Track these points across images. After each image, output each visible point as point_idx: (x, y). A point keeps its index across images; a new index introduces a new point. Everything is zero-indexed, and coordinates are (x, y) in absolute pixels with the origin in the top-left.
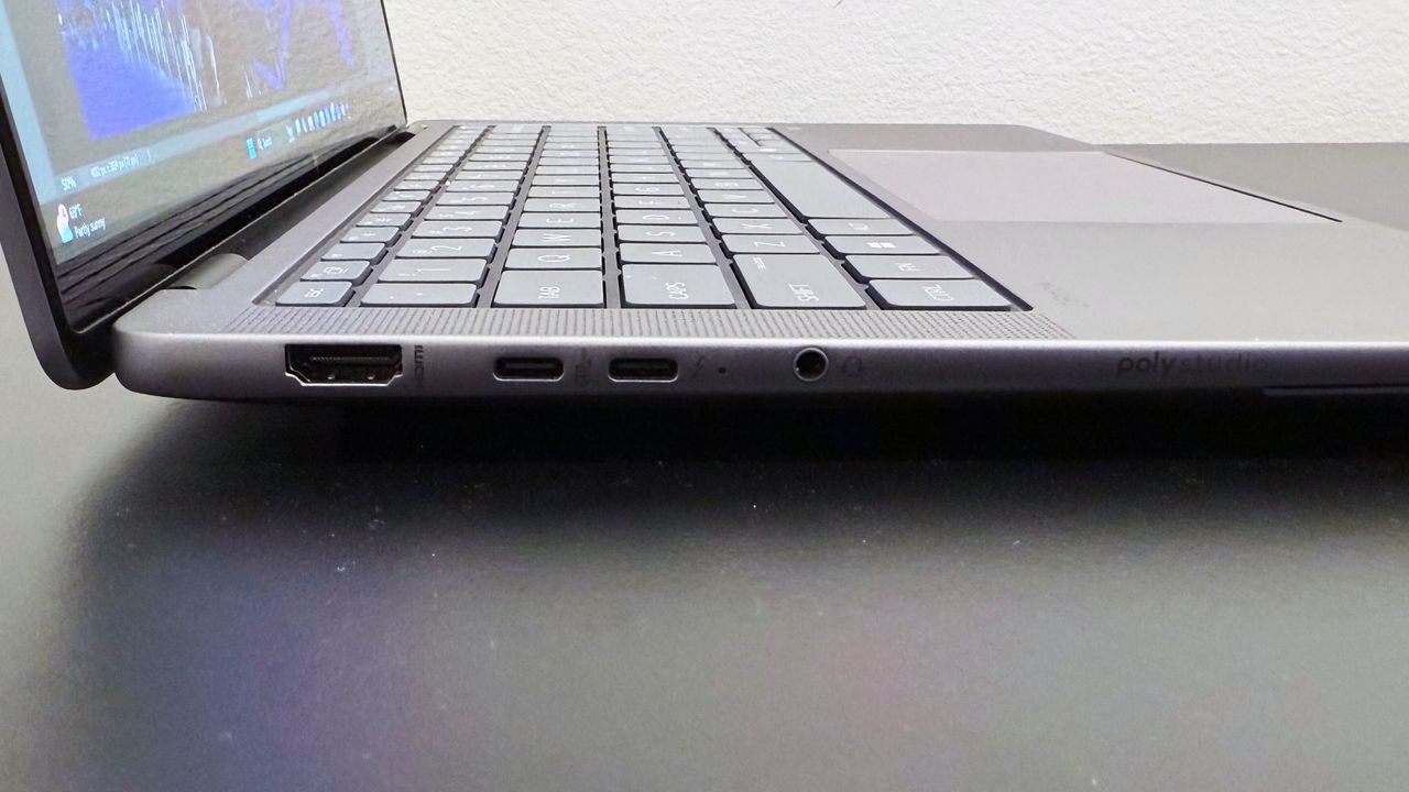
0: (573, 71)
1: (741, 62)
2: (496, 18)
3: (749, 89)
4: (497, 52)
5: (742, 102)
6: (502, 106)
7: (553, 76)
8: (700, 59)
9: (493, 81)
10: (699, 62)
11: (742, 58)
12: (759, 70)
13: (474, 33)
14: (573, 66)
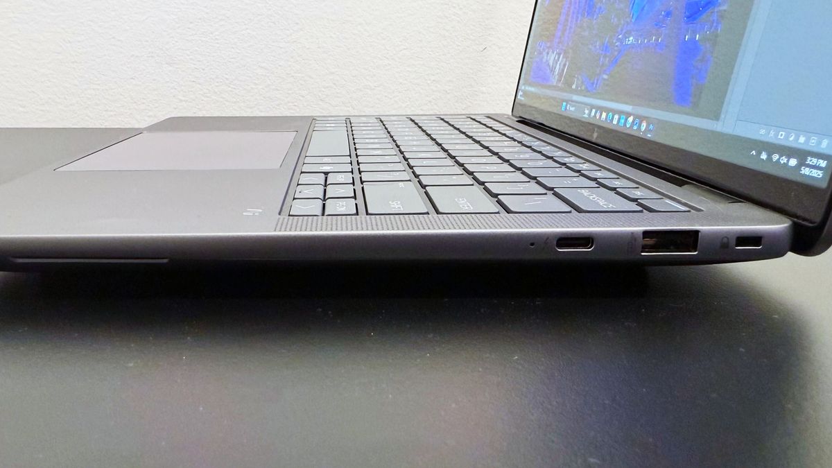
0: (335, 87)
1: (429, 82)
2: (292, 58)
3: (433, 96)
4: (293, 76)
5: (429, 104)
6: (295, 106)
7: (323, 89)
8: (406, 80)
9: (290, 92)
10: (405, 82)
11: (430, 80)
12: (439, 86)
13: (280, 66)
14: (334, 84)
